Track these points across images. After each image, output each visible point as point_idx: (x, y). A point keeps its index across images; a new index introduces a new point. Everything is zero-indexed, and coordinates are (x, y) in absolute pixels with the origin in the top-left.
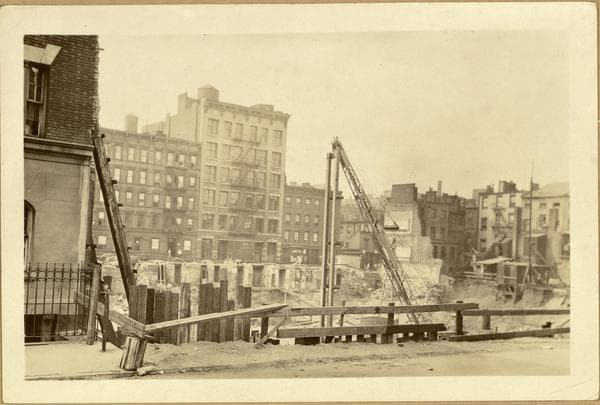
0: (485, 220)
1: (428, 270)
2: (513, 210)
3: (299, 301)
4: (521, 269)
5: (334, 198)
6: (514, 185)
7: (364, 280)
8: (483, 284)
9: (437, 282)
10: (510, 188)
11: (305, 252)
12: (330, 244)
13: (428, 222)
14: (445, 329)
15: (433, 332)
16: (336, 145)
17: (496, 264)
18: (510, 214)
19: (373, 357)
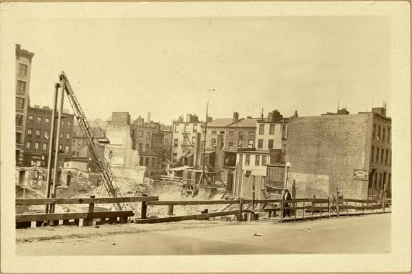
0: (176, 140)
1: (136, 173)
2: (195, 135)
3: (36, 195)
4: (198, 174)
5: (59, 117)
6: (197, 118)
7: (89, 180)
8: (173, 184)
9: (142, 182)
10: (194, 119)
11: (43, 158)
12: (55, 151)
13: (137, 140)
14: (133, 215)
15: (124, 217)
16: (62, 77)
17: (182, 171)
18: (193, 137)
19: (73, 236)
